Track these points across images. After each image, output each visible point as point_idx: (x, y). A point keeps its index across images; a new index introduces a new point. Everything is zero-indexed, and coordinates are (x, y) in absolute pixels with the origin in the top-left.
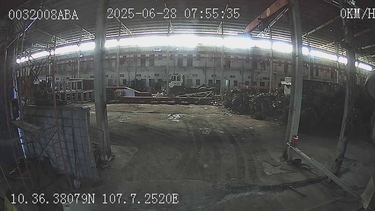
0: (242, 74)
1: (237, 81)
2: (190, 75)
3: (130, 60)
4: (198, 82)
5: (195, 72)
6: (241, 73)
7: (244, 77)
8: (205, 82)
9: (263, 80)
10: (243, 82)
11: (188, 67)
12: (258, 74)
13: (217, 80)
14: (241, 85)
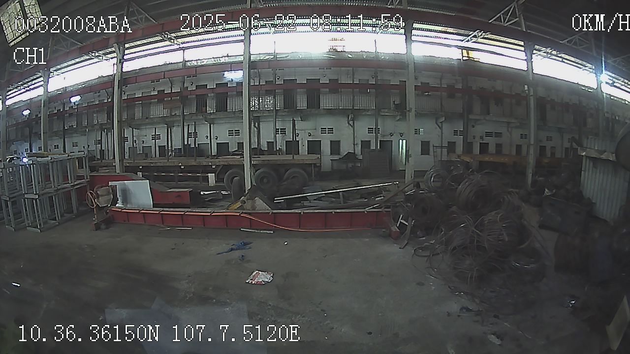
0: (440, 125)
1: (429, 142)
2: (316, 129)
3: (171, 99)
4: (335, 146)
5: (326, 122)
6: (437, 124)
7: (443, 132)
8: (353, 145)
9: (484, 137)
10: (442, 144)
11: (308, 109)
12: (474, 124)
13: (380, 141)
14: (439, 150)
